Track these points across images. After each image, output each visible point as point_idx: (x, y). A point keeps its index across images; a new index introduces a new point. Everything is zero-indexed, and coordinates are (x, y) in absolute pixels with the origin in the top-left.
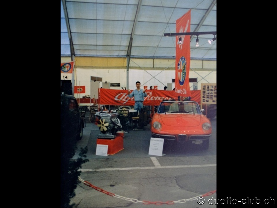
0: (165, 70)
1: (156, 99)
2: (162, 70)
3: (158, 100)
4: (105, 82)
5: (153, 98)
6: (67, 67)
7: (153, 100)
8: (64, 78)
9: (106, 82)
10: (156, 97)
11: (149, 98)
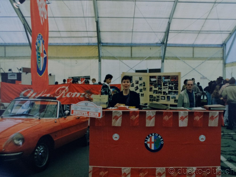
0: (145, 60)
2: (142, 60)
3: (76, 97)
5: (70, 95)
8: (19, 70)
9: (50, 74)
10: (73, 93)
11: (64, 95)
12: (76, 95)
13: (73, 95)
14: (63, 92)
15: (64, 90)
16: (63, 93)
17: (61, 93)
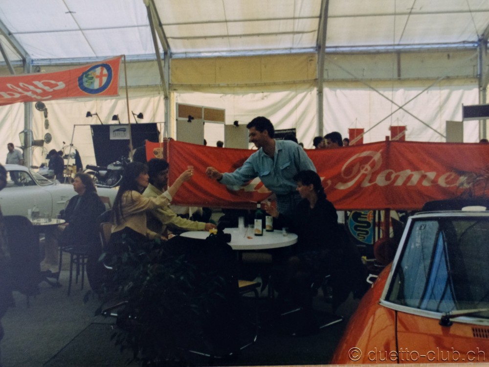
1: (399, 182)
3: (409, 184)
4: (232, 123)
5: (388, 178)
6: (97, 77)
7: (387, 183)
8: (136, 116)
9: (236, 123)
10: (398, 173)
11: (368, 178)
12: (409, 178)
13: (397, 177)
14: (363, 168)
15: (367, 163)
16: (363, 172)
17: (359, 172)
